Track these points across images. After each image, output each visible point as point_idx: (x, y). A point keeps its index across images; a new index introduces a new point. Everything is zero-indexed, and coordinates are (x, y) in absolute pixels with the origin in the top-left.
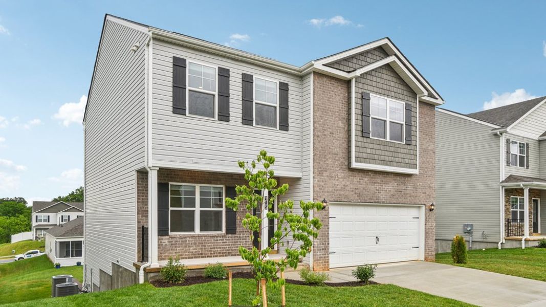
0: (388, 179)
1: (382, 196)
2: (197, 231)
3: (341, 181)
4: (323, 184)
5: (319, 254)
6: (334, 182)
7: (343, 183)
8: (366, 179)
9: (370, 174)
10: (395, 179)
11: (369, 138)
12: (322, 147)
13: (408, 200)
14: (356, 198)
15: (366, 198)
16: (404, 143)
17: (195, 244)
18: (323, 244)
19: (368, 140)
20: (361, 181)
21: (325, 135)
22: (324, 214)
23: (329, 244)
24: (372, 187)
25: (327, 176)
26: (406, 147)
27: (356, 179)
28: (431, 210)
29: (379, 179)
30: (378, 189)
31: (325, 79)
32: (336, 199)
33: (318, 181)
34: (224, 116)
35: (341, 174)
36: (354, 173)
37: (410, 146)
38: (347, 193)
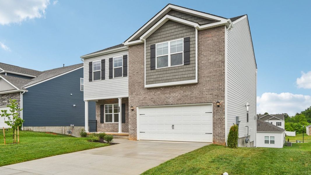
0: (175, 90)
1: (170, 101)
2: (113, 122)
3: (143, 96)
4: (133, 98)
5: (131, 132)
6: (139, 97)
7: (144, 96)
8: (159, 92)
9: (161, 89)
10: (182, 88)
11: (155, 69)
12: (132, 81)
13: (193, 101)
14: (152, 103)
15: (158, 103)
16: (183, 65)
17: (111, 127)
18: (133, 127)
19: (155, 71)
20: (155, 94)
21: (134, 75)
22: (134, 113)
23: (136, 127)
24: (163, 96)
25: (135, 94)
26: (185, 66)
27: (152, 93)
28: (218, 106)
29: (168, 91)
30: (167, 96)
31: (134, 47)
32: (140, 105)
33: (131, 97)
34: (103, 78)
35: (142, 92)
36: (151, 90)
37: (189, 65)
38: (146, 101)
